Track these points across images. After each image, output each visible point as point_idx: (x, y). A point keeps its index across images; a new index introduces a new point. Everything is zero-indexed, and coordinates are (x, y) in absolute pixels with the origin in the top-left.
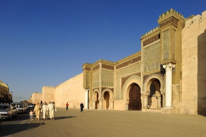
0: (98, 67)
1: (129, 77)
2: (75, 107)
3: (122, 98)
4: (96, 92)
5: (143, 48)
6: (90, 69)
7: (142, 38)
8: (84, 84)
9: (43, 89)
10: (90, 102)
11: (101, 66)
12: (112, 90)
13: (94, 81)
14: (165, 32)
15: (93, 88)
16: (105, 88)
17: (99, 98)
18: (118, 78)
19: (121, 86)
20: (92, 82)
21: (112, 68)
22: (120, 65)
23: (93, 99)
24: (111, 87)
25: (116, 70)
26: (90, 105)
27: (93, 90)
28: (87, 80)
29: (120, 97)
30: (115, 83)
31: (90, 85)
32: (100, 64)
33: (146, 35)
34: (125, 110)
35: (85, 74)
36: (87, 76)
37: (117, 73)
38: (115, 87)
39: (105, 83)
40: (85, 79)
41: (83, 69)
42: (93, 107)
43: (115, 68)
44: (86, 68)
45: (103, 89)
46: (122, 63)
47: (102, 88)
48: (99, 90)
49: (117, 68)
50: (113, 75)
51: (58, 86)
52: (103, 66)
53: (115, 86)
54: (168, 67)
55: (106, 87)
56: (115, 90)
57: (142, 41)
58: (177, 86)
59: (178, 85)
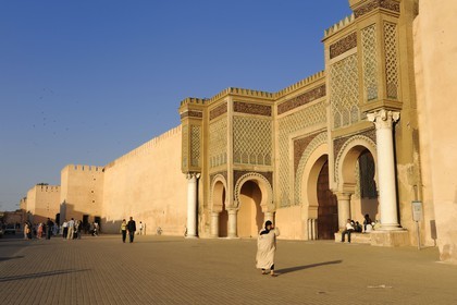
0: (222, 110)
1: (312, 137)
2: (159, 232)
3: (297, 202)
4: (219, 182)
5: (329, 63)
6: (200, 115)
7: (326, 36)
8: (183, 160)
9: (65, 174)
10: (203, 217)
11: (230, 107)
12: (269, 176)
13: (213, 152)
14: (366, 28)
15: (210, 172)
16: (244, 172)
17: (227, 204)
18: (283, 138)
19: (292, 164)
20: (209, 152)
21: (267, 111)
22: (289, 101)
23: (211, 206)
24: (265, 169)
25: (277, 117)
26: (201, 224)
27: (212, 177)
28: (191, 146)
29: (292, 197)
30: (276, 154)
31: (201, 161)
32: (229, 101)
33: (336, 29)
34: (306, 239)
35: (187, 129)
36: (191, 134)
37: (281, 124)
38: (276, 169)
39: (245, 156)
40: (187, 144)
41: (182, 116)
42: (210, 231)
43: (275, 109)
44: (190, 113)
45: (237, 174)
46: (294, 95)
47: (235, 172)
48: (226, 177)
49: (282, 109)
50: (268, 131)
51: (111, 164)
52: (238, 107)
53: (278, 163)
54: (379, 120)
55: (248, 167)
56: (276, 178)
57: (327, 44)
58: (409, 170)
59: (410, 165)
